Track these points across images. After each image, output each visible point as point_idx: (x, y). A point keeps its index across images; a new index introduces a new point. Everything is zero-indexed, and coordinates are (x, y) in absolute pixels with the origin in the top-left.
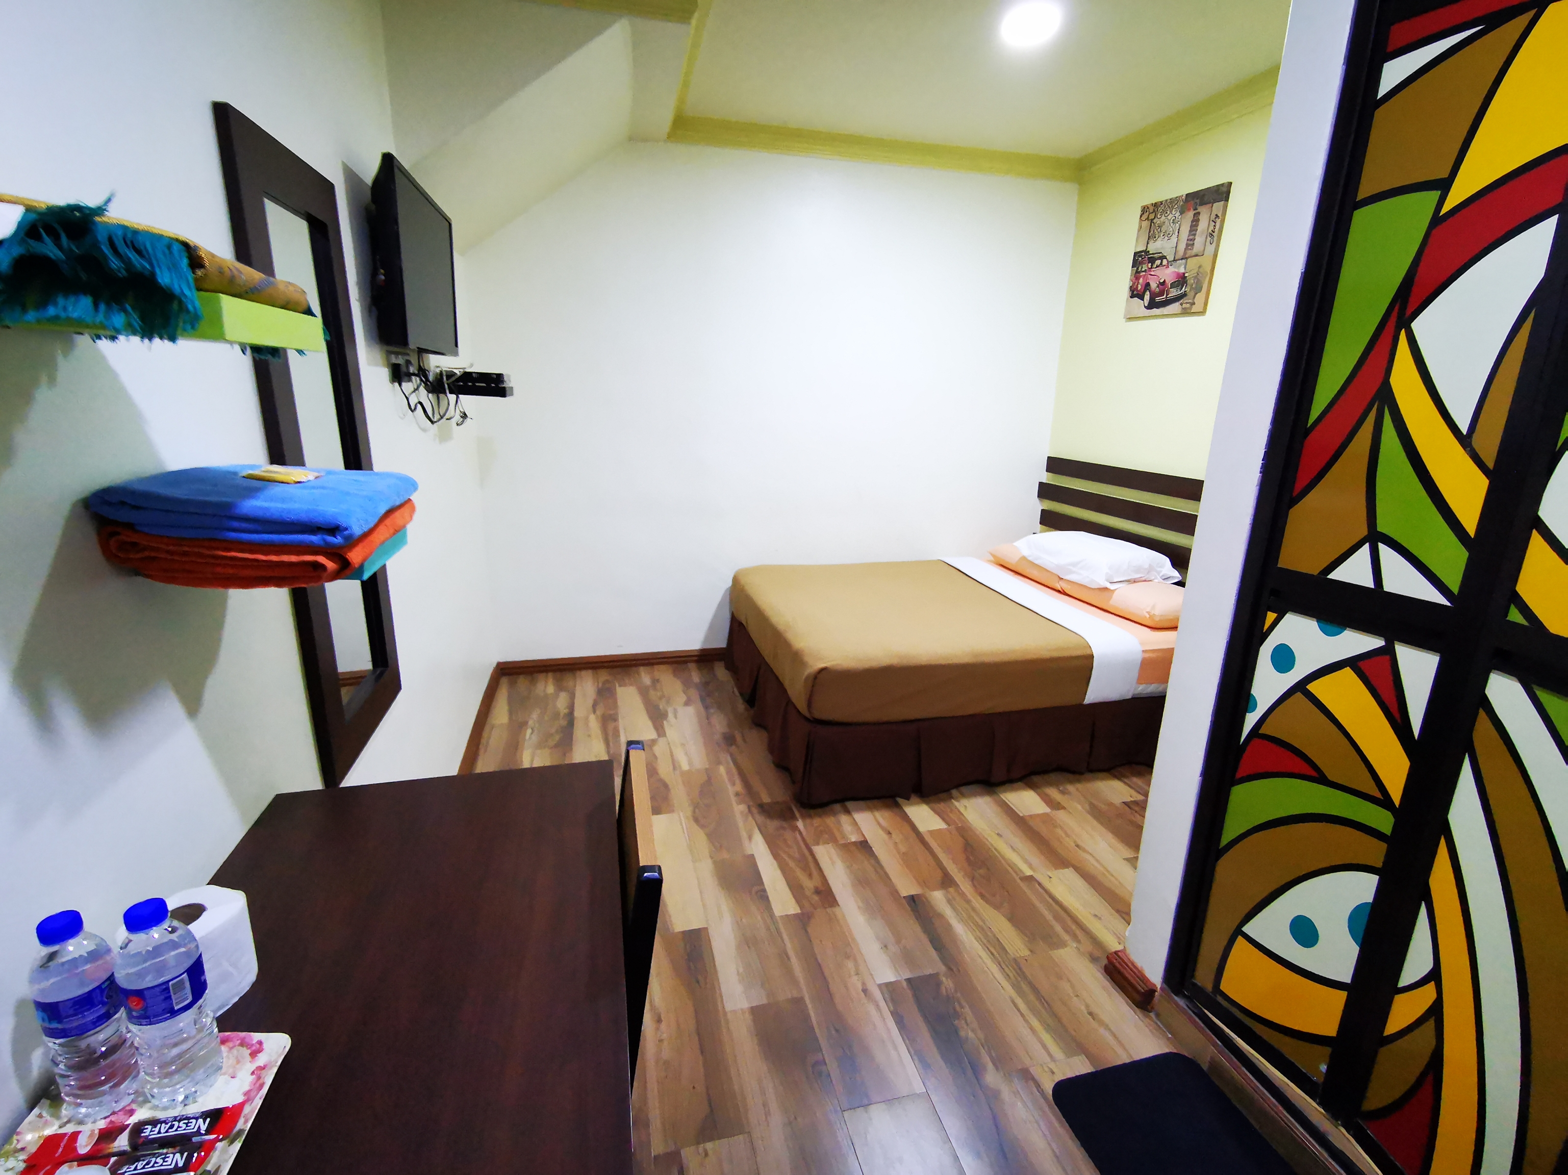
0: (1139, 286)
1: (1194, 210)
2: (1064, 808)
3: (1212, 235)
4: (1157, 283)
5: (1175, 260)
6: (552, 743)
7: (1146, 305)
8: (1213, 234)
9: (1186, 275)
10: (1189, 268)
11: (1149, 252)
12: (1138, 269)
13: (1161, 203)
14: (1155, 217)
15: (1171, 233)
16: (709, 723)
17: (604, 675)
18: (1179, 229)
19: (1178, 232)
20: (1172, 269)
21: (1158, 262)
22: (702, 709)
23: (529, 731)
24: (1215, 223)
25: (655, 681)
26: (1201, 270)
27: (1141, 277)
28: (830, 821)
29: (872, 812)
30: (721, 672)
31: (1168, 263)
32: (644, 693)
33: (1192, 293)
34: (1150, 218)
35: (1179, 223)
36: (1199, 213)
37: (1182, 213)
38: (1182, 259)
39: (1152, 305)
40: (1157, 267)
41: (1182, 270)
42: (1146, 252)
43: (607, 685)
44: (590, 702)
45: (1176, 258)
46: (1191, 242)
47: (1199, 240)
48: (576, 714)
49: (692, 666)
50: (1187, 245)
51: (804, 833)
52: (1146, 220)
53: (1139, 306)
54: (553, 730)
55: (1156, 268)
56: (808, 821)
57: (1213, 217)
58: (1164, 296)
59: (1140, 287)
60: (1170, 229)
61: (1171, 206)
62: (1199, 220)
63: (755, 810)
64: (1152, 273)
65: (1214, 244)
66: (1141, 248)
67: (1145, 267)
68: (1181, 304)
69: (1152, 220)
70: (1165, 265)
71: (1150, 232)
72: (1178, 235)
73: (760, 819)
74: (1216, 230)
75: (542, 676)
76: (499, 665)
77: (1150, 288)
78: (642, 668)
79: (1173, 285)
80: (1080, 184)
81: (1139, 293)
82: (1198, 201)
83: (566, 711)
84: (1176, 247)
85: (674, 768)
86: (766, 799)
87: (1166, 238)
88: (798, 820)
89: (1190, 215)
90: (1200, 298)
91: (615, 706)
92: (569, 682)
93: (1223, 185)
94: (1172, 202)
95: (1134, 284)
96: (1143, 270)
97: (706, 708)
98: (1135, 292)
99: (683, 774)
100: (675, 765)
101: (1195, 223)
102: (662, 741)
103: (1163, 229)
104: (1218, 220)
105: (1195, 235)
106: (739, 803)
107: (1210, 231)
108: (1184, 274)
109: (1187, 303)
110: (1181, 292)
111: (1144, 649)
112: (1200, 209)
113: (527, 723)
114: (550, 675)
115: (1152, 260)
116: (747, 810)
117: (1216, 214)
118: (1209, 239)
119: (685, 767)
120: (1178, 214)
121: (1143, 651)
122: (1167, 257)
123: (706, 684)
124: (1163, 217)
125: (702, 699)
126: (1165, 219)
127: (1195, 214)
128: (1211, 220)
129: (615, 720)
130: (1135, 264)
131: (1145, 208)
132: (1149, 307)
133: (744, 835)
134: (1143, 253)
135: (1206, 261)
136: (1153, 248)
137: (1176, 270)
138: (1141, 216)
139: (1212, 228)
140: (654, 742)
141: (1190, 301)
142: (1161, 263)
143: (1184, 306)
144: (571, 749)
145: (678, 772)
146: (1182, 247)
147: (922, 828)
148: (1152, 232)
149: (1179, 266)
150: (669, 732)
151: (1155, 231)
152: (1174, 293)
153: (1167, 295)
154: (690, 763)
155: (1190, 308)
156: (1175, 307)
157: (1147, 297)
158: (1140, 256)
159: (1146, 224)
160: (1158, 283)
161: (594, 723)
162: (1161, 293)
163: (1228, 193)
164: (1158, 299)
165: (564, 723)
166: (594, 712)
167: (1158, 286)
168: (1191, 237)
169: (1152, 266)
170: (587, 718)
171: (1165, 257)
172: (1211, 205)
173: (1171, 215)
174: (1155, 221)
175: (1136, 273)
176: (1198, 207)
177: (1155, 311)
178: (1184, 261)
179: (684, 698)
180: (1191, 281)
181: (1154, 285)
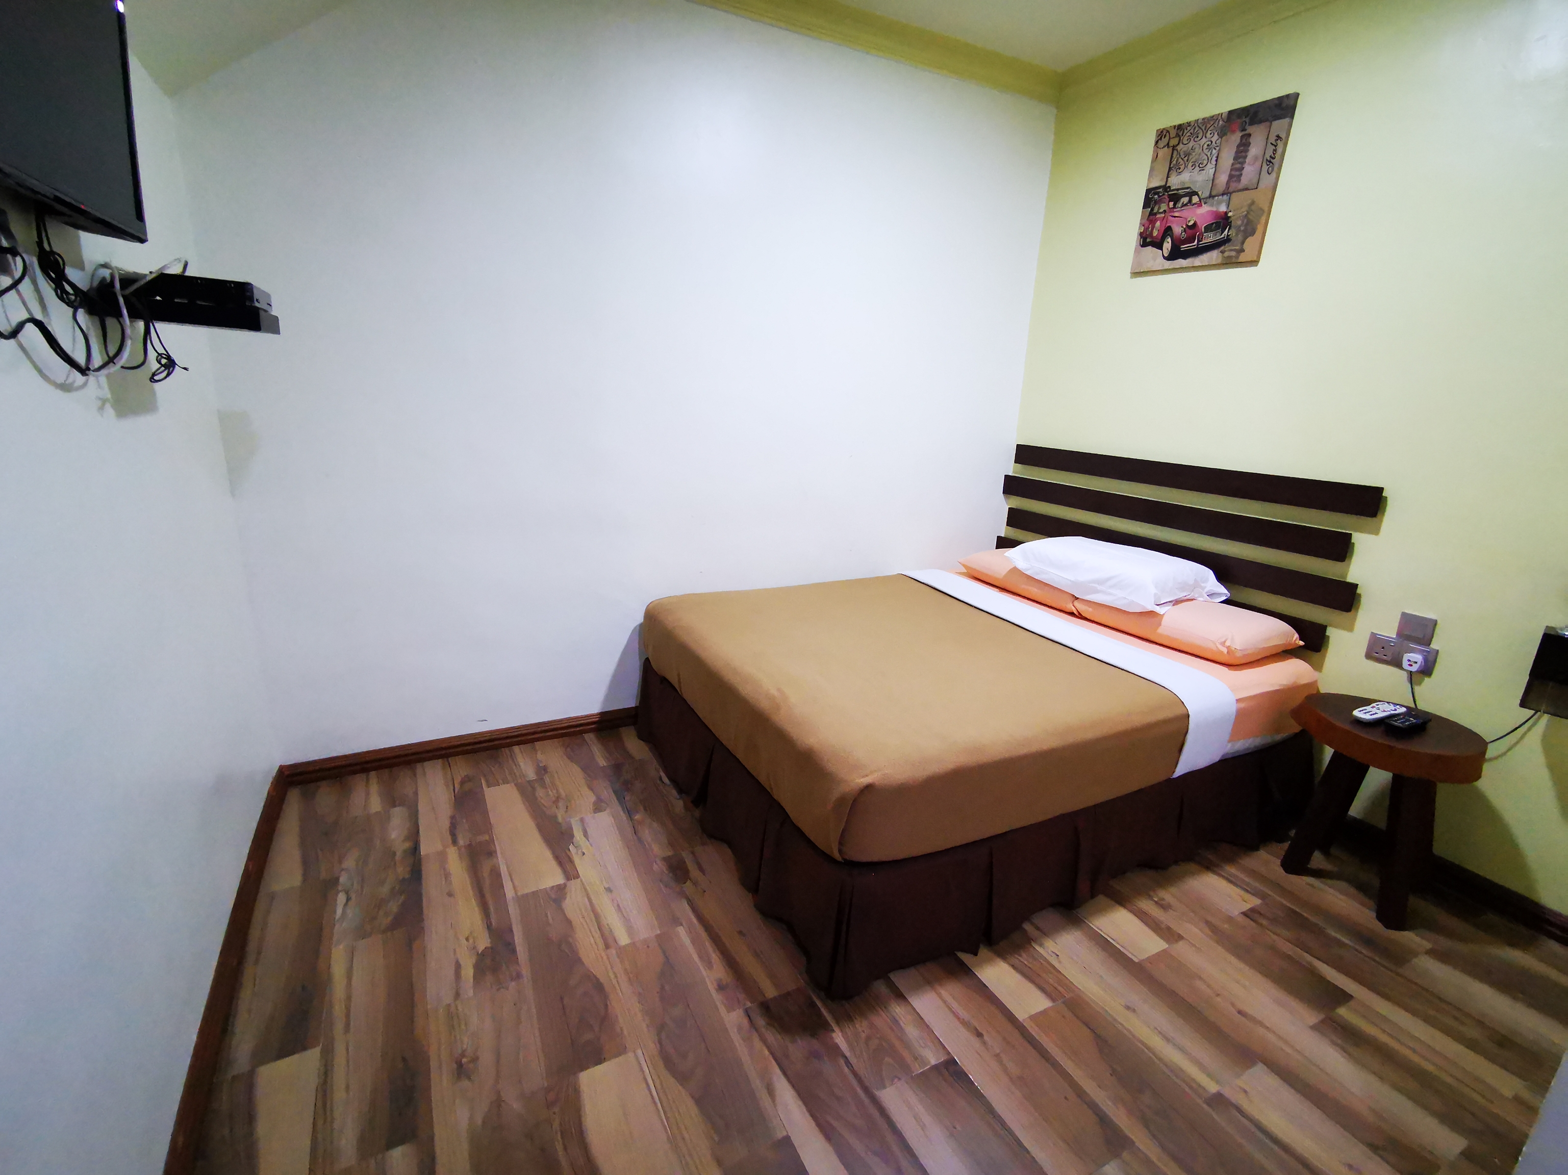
0: (1154, 230)
1: (1242, 131)
2: (1180, 937)
3: (1270, 162)
4: (1182, 227)
5: (1211, 196)
6: (385, 921)
7: (1166, 255)
8: (1272, 160)
9: (1230, 214)
10: (1235, 207)
11: (1169, 187)
12: (1152, 210)
13: (1189, 124)
14: (1179, 144)
15: (1205, 162)
16: (640, 840)
17: (461, 768)
18: (1217, 157)
19: (1216, 161)
20: (1205, 209)
21: (1185, 200)
22: (623, 816)
23: (341, 898)
24: (1276, 146)
25: (542, 770)
26: (1253, 207)
27: (1156, 220)
28: (880, 1020)
29: (933, 988)
30: (635, 746)
31: (1200, 201)
32: (528, 792)
33: (1240, 237)
34: (1171, 144)
35: (1217, 148)
36: (1250, 135)
37: (1222, 135)
38: (1223, 195)
39: (1175, 255)
40: (1184, 205)
41: (1223, 208)
42: (1166, 188)
43: (468, 786)
44: (446, 823)
45: (1213, 193)
46: (1237, 173)
47: (1249, 171)
48: (424, 850)
49: (590, 737)
50: (1231, 177)
51: (853, 1060)
52: (1164, 147)
53: (1154, 257)
54: (385, 890)
55: (1181, 207)
56: (849, 1031)
57: (1272, 139)
58: (1194, 243)
59: (1155, 233)
60: (1203, 156)
61: (1203, 128)
62: (1250, 143)
63: (761, 1022)
64: (1176, 214)
65: (1274, 175)
66: (1155, 183)
67: (1164, 207)
68: (1222, 252)
69: (1174, 148)
70: (1195, 204)
71: (1171, 162)
72: (1216, 165)
73: (772, 1037)
74: (1278, 156)
75: (359, 779)
76: (282, 770)
77: (1173, 233)
78: (516, 749)
79: (1208, 229)
80: (1057, 108)
81: (1155, 240)
82: (1247, 120)
83: (407, 845)
84: (1213, 180)
85: (607, 947)
86: (771, 992)
87: (1197, 168)
88: (833, 1031)
89: (1236, 138)
90: (1250, 243)
91: (487, 827)
92: (404, 783)
93: (1288, 96)
94: (1206, 124)
95: (1146, 229)
96: (1161, 211)
97: (630, 813)
98: (1148, 240)
99: (622, 951)
100: (608, 941)
101: (1242, 148)
102: (574, 885)
103: (1193, 158)
104: (1279, 142)
105: (1243, 163)
106: (730, 1009)
107: (1267, 156)
108: (1226, 213)
109: (1231, 250)
110: (1222, 236)
111: (1238, 698)
112: (1250, 129)
113: (337, 880)
114: (373, 774)
115: (1175, 198)
116: (745, 1022)
117: (1276, 134)
118: (1265, 167)
119: (624, 939)
120: (1216, 136)
121: (1237, 700)
122: (1200, 193)
123: (617, 768)
124: (1192, 144)
125: (621, 799)
126: (1198, 146)
127: (1242, 137)
128: (1269, 141)
129: (491, 854)
130: (1148, 203)
131: (1162, 132)
132: (1172, 257)
133: (757, 1084)
134: (1161, 190)
135: (1258, 196)
136: (1175, 181)
137: (1214, 209)
138: (1157, 142)
139: (1269, 153)
140: (561, 890)
141: (1237, 248)
142: (1190, 201)
143: (1226, 254)
144: (421, 930)
145: (613, 951)
146: (1223, 179)
147: (1021, 1015)
148: (1174, 162)
149: (1219, 203)
150: (582, 866)
151: (1180, 160)
152: (1210, 238)
153: (1199, 241)
154: (630, 930)
155: (1237, 257)
156: (1213, 256)
157: (1167, 245)
158: (1157, 193)
159: (1164, 153)
160: (1184, 227)
161: (456, 865)
162: (1190, 240)
163: (1294, 108)
164: (1184, 247)
165: (402, 871)
166: (455, 842)
167: (1185, 231)
168: (1238, 166)
169: (1175, 205)
170: (442, 857)
171: (1196, 193)
172: (1268, 124)
173: (1204, 140)
174: (1179, 148)
175: (1149, 215)
176: (1247, 127)
177: (1181, 262)
178: (1225, 197)
179: (590, 798)
180: (1237, 222)
181: (1178, 230)
